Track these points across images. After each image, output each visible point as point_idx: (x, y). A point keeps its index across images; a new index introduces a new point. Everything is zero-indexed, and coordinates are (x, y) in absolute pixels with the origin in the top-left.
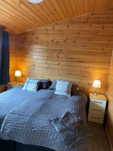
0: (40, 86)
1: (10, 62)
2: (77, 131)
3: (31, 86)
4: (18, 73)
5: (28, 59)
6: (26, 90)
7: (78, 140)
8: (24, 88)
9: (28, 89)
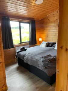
0: (48, 45)
1: (36, 34)
2: (49, 62)
3: (43, 45)
4: (40, 40)
5: (45, 32)
6: (41, 47)
7: (49, 66)
8: (40, 46)
9: (42, 46)
